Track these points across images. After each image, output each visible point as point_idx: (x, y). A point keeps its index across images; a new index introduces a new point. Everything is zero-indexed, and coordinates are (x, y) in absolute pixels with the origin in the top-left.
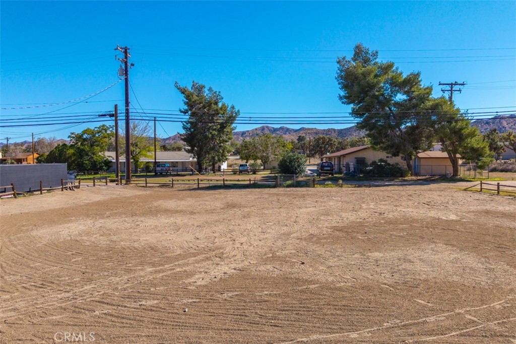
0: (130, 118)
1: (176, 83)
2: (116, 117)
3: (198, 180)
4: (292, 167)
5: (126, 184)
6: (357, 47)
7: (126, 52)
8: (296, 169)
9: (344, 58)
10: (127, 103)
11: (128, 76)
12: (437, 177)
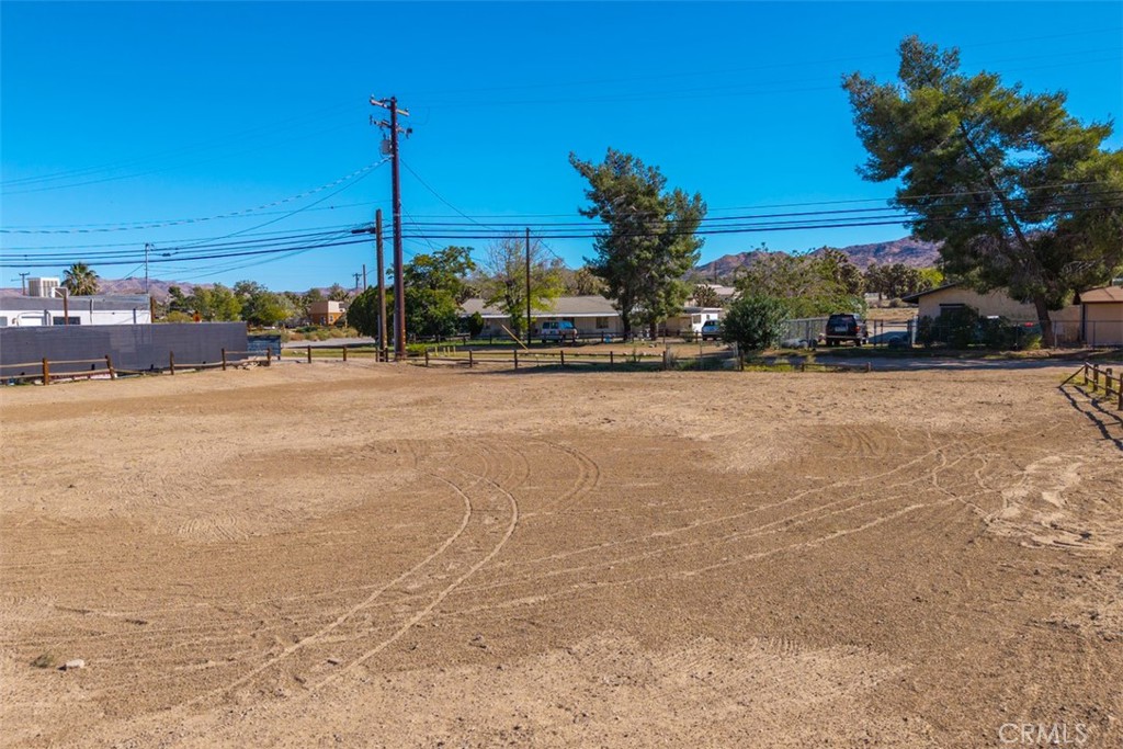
0: (403, 234)
1: (571, 155)
2: (379, 234)
3: (562, 354)
4: (746, 326)
5: (396, 360)
6: (905, 46)
7: (392, 108)
8: (755, 331)
9: (855, 77)
10: (396, 207)
11: (398, 153)
12: (1107, 350)
